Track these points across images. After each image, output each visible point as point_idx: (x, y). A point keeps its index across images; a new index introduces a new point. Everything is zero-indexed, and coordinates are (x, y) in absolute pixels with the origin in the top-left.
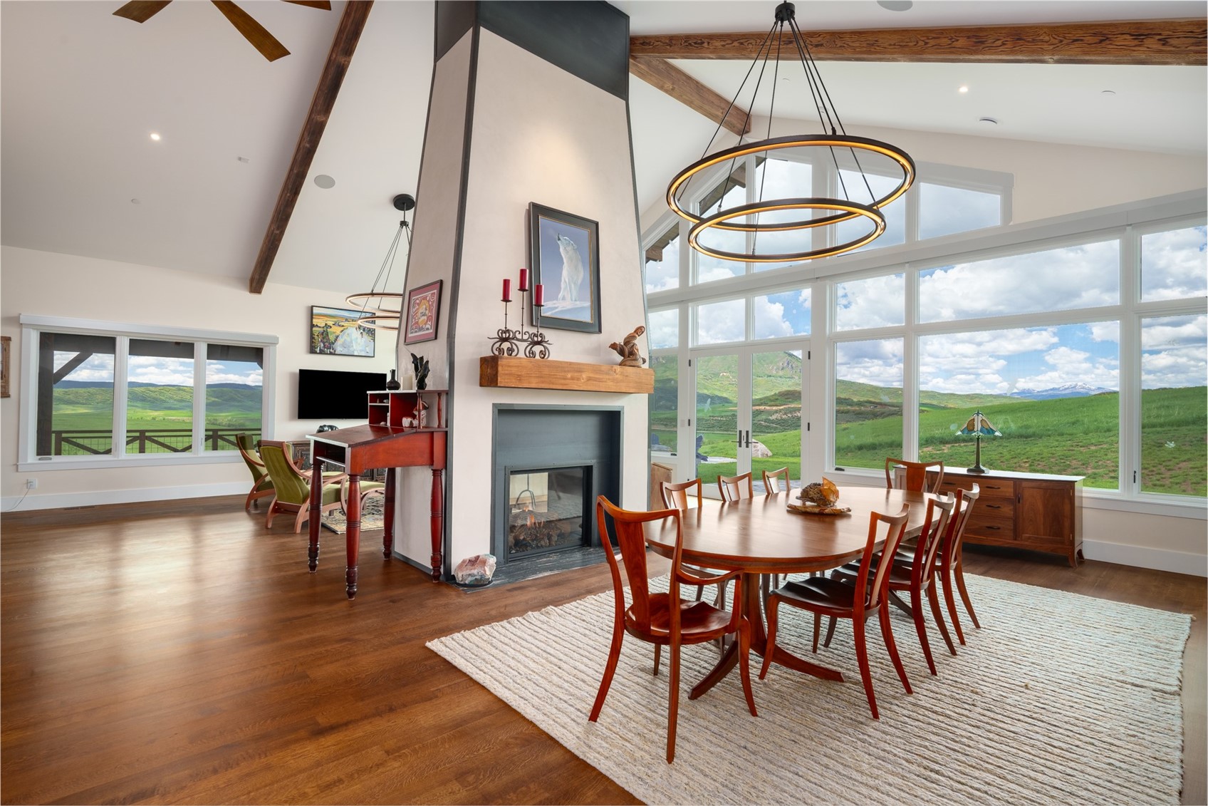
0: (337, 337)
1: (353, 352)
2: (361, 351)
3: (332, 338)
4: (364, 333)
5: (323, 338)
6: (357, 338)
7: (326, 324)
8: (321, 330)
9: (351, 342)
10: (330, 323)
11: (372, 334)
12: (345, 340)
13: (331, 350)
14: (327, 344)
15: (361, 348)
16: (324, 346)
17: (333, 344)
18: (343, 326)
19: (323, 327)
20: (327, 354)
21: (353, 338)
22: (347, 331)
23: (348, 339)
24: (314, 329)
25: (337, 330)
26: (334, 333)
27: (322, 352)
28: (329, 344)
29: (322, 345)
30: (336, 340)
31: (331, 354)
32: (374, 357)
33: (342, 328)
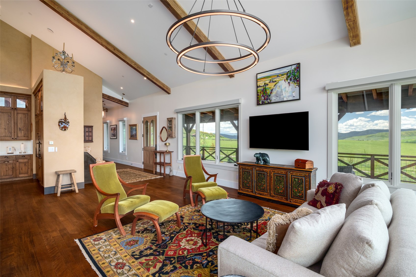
0: (272, 90)
1: (283, 98)
2: (289, 96)
3: (268, 92)
4: (291, 82)
5: (264, 93)
6: (285, 88)
7: (265, 83)
8: (262, 88)
9: (282, 91)
10: (267, 82)
11: (297, 81)
12: (277, 91)
13: (269, 101)
14: (266, 97)
15: (289, 95)
16: (264, 98)
17: (270, 96)
18: (275, 81)
19: (263, 86)
20: (266, 104)
21: (283, 89)
22: (278, 84)
23: (280, 90)
24: (258, 89)
25: (271, 85)
26: (270, 88)
27: (263, 103)
28: (267, 96)
29: (263, 98)
30: (271, 93)
31: (269, 103)
32: (299, 99)
33: (275, 83)
